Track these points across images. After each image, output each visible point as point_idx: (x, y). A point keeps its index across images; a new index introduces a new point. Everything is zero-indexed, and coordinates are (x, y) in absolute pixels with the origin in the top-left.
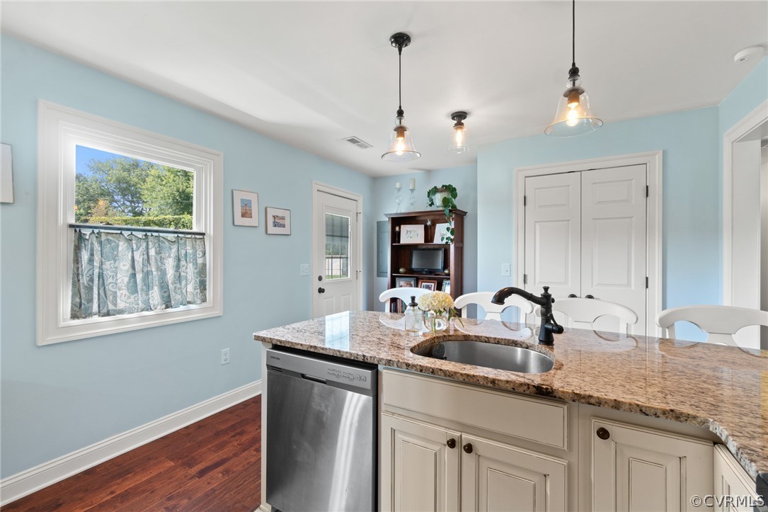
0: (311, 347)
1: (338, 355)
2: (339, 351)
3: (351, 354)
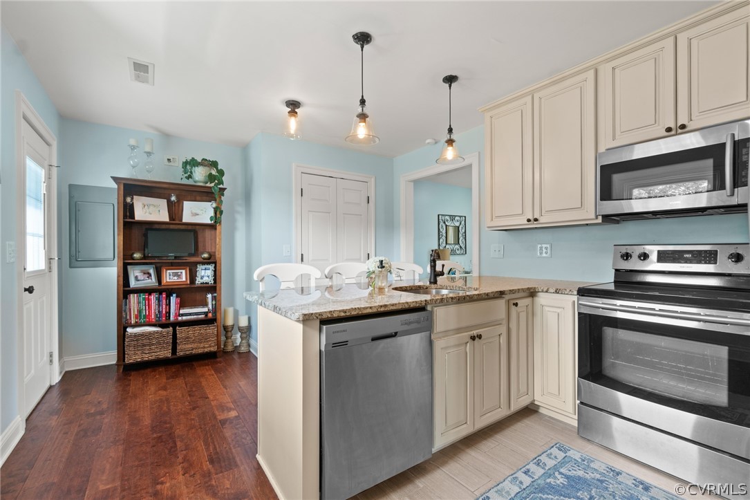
0: (381, 306)
1: (407, 306)
2: (407, 303)
3: (416, 302)
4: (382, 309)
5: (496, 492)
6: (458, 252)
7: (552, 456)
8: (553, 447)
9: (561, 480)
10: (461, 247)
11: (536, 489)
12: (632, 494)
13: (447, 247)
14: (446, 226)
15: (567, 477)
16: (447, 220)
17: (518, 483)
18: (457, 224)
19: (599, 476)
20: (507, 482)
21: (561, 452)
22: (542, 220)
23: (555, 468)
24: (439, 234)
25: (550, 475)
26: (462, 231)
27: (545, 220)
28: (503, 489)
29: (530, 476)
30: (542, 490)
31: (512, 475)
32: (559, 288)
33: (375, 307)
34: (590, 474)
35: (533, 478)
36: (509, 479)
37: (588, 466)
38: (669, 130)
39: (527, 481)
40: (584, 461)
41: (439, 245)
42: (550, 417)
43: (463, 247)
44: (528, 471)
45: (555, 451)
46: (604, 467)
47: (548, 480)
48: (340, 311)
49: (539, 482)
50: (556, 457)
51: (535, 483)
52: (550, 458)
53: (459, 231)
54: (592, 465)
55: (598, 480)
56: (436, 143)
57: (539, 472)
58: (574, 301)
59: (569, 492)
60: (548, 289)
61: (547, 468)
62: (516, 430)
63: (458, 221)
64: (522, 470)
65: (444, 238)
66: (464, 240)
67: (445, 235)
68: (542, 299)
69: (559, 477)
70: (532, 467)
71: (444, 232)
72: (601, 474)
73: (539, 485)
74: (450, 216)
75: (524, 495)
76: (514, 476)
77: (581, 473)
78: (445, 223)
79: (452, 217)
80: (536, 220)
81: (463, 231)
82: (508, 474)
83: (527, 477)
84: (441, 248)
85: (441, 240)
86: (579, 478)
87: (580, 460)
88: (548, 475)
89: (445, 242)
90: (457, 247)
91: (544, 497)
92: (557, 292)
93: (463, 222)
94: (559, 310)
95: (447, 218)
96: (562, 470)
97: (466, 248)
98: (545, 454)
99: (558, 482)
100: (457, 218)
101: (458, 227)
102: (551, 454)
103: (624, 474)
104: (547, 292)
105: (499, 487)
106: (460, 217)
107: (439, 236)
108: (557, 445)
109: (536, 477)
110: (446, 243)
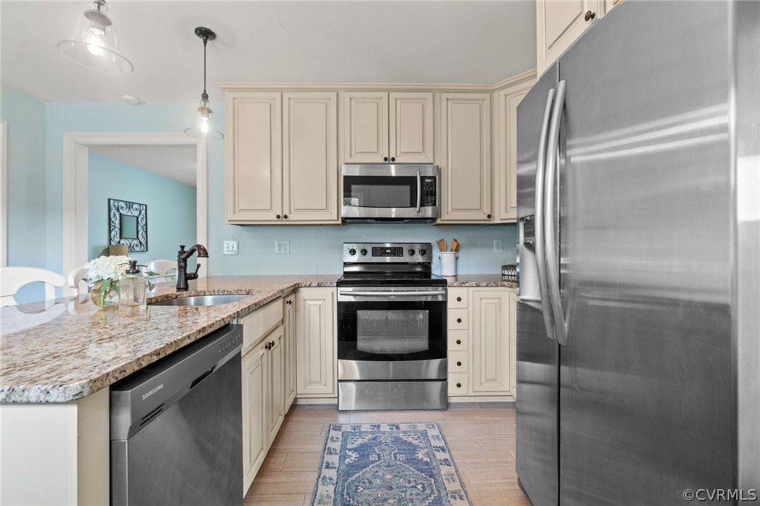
4: (201, 335)
5: (319, 503)
6: (137, 249)
7: (335, 439)
8: (329, 430)
9: (354, 456)
10: (141, 243)
11: (344, 476)
12: (394, 437)
13: (122, 242)
14: (121, 214)
15: (355, 450)
16: (122, 207)
17: (328, 481)
18: (136, 213)
19: (371, 435)
20: (320, 487)
21: (337, 432)
22: (291, 217)
23: (343, 447)
24: (110, 224)
25: (344, 456)
26: (142, 223)
27: (294, 217)
28: (322, 496)
29: (332, 468)
30: (349, 474)
31: (319, 477)
32: (321, 282)
33: (193, 334)
34: (366, 437)
35: (335, 468)
36: (320, 482)
37: (360, 432)
38: (386, 159)
39: (332, 473)
40: (355, 429)
41: (110, 240)
42: (308, 405)
43: (144, 242)
44: (328, 463)
45: (333, 433)
46: (368, 426)
47: (346, 462)
48: (151, 355)
49: (342, 467)
50: (337, 438)
51: (340, 471)
52: (334, 441)
53: (138, 223)
54: (362, 430)
55: (373, 439)
56: (139, 104)
57: (334, 459)
58: (333, 293)
59: (364, 461)
60: (310, 284)
61: (338, 452)
62: (291, 432)
63: (136, 210)
64: (324, 466)
65: (118, 231)
66: (144, 234)
67: (118, 226)
68: (304, 293)
69: (350, 453)
70: (328, 458)
71: (117, 222)
72: (371, 433)
73: (343, 471)
74: (126, 202)
75: (340, 489)
76: (322, 477)
77: (360, 441)
78: (118, 210)
79: (129, 205)
80: (286, 217)
81: (144, 222)
82: (315, 479)
83: (331, 470)
84: (112, 243)
85: (113, 233)
86: (362, 445)
87: (353, 431)
88: (343, 457)
89: (118, 236)
90: (135, 242)
91: (353, 478)
92: (319, 286)
93: (143, 212)
94: (320, 303)
95: (121, 204)
96: (349, 447)
97: (147, 244)
98: (329, 441)
99: (353, 458)
100: (135, 206)
101: (137, 218)
102: (333, 438)
103: (382, 425)
104: (309, 286)
105: (318, 497)
106: (140, 205)
107: (110, 227)
108: (332, 427)
109: (337, 466)
110: (121, 237)
